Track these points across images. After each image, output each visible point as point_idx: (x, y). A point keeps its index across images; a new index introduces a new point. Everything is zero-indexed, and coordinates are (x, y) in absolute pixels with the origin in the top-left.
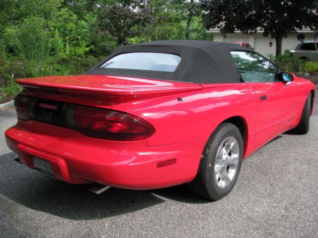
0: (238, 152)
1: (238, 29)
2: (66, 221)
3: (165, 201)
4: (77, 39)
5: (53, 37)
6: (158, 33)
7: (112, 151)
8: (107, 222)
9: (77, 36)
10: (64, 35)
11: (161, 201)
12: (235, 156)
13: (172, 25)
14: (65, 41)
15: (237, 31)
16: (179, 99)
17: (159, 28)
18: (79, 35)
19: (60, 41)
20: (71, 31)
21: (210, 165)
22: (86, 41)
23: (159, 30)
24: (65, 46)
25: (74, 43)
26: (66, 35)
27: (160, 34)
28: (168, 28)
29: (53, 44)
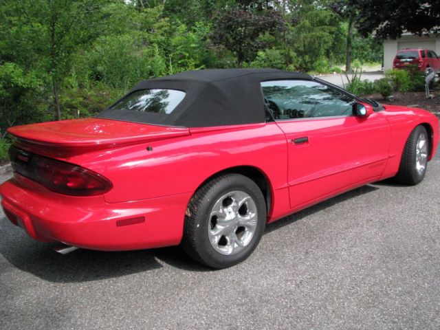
0: (256, 210)
1: (409, 31)
3: (162, 266)
4: (184, 57)
5: (153, 56)
6: (304, 41)
7: (79, 208)
8: (83, 286)
9: (184, 53)
10: (166, 52)
11: (159, 266)
12: (251, 216)
13: (323, 30)
14: (168, 61)
15: (406, 33)
16: (148, 149)
17: (305, 34)
18: (188, 52)
19: (160, 62)
20: (175, 47)
21: (198, 226)
22: (195, 59)
23: (305, 37)
24: (168, 66)
25: (179, 62)
26: (170, 52)
27: (306, 43)
28: (318, 34)
29: (152, 65)
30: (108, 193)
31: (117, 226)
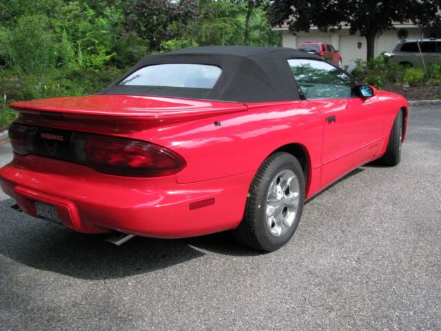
0: (298, 190)
1: (315, 25)
2: (79, 281)
3: (204, 254)
4: (93, 44)
5: (60, 41)
6: (206, 32)
8: (131, 281)
9: (93, 40)
10: (74, 39)
11: (200, 254)
12: (295, 194)
13: (224, 21)
14: (77, 47)
15: (313, 28)
16: (216, 124)
17: (207, 25)
18: (96, 38)
19: (69, 48)
20: (84, 33)
21: (259, 206)
22: (105, 45)
23: (207, 28)
24: (76, 53)
25: (89, 49)
26: (78, 38)
27: (208, 34)
28: (220, 25)
29: (60, 52)
30: (180, 173)
31: (190, 209)
